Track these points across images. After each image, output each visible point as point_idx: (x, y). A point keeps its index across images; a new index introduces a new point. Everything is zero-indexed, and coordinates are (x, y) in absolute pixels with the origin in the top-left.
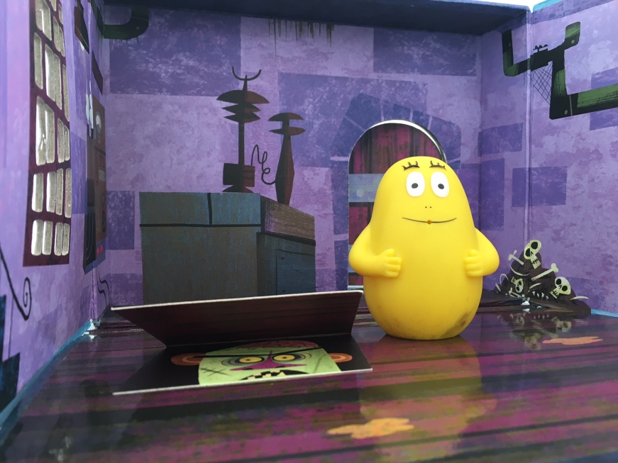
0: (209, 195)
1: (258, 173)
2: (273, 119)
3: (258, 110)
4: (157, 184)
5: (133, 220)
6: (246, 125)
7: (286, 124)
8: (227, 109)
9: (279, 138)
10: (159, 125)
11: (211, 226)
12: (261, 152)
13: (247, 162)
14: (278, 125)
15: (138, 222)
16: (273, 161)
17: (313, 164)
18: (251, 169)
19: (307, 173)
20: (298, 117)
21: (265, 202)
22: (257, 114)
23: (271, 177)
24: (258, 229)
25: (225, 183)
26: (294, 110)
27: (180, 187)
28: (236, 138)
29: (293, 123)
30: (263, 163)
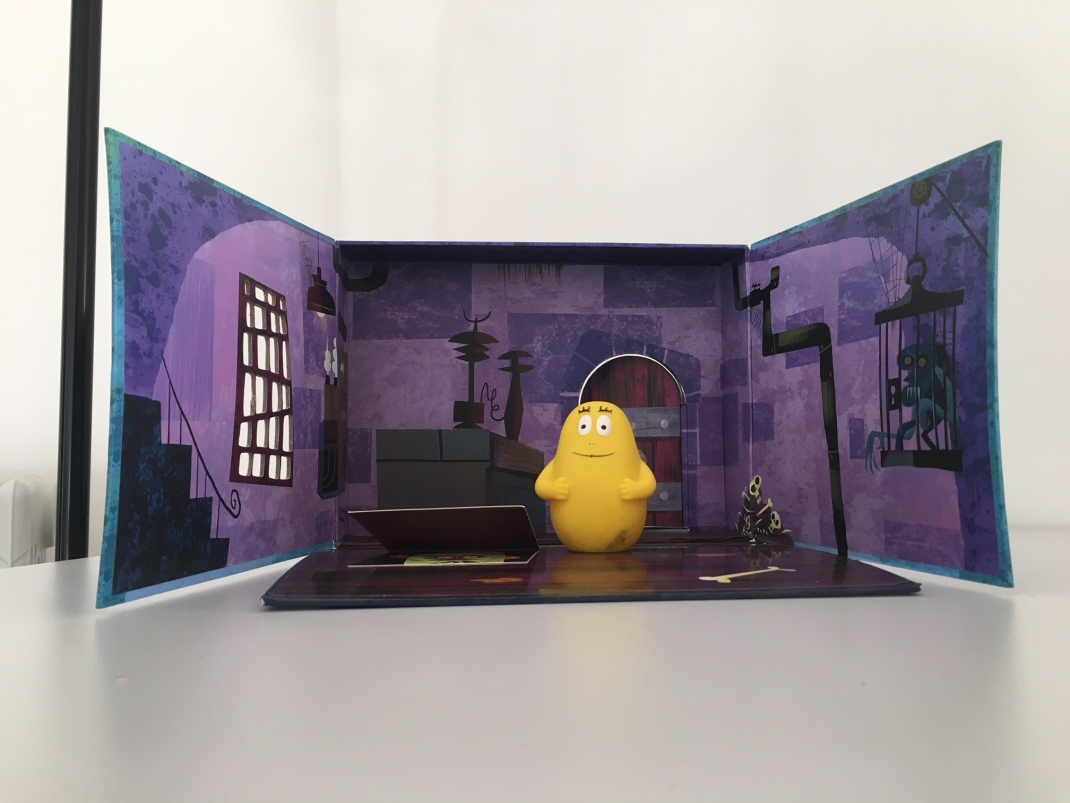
0: (440, 431)
1: (487, 411)
2: (503, 357)
3: (487, 349)
4: (392, 422)
5: (370, 456)
6: (476, 365)
7: (515, 362)
8: (458, 349)
9: (508, 376)
10: (394, 367)
11: (442, 461)
12: (491, 389)
13: (477, 400)
14: (507, 363)
15: (374, 458)
16: (503, 397)
17: (542, 400)
18: (481, 406)
19: (537, 409)
20: (527, 355)
21: (494, 438)
22: (487, 353)
23: (501, 414)
24: (488, 465)
25: (455, 420)
26: (523, 349)
27: (413, 424)
28: (466, 377)
29: (522, 361)
30: (492, 399)
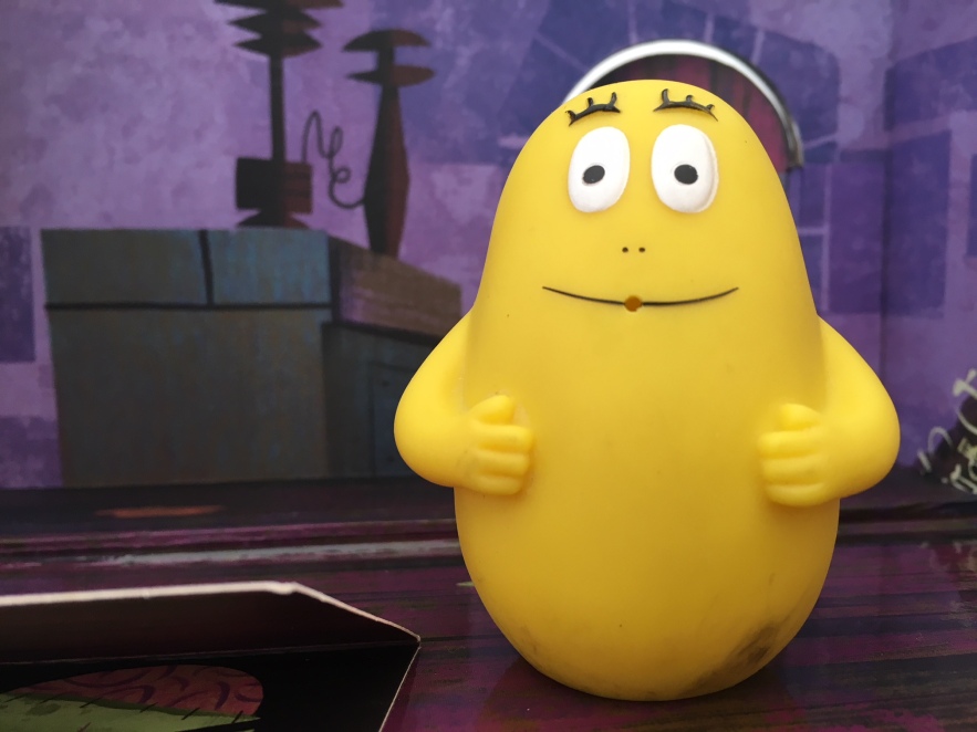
0: (203, 235)
1: (319, 182)
2: (356, 45)
3: (315, 24)
4: (80, 211)
5: (30, 295)
6: (291, 66)
7: (386, 57)
8: (241, 23)
9: (367, 96)
10: (78, 69)
11: (211, 306)
12: (327, 127)
13: (293, 154)
14: (367, 61)
15: (40, 298)
16: (356, 150)
17: (456, 156)
18: (303, 172)
19: (442, 178)
20: (416, 40)
21: (339, 251)
22: (315, 34)
23: (354, 189)
24: (324, 316)
25: (242, 201)
26: (408, 22)
27: (134, 215)
28: (262, 96)
29: (406, 56)
30: (331, 155)
